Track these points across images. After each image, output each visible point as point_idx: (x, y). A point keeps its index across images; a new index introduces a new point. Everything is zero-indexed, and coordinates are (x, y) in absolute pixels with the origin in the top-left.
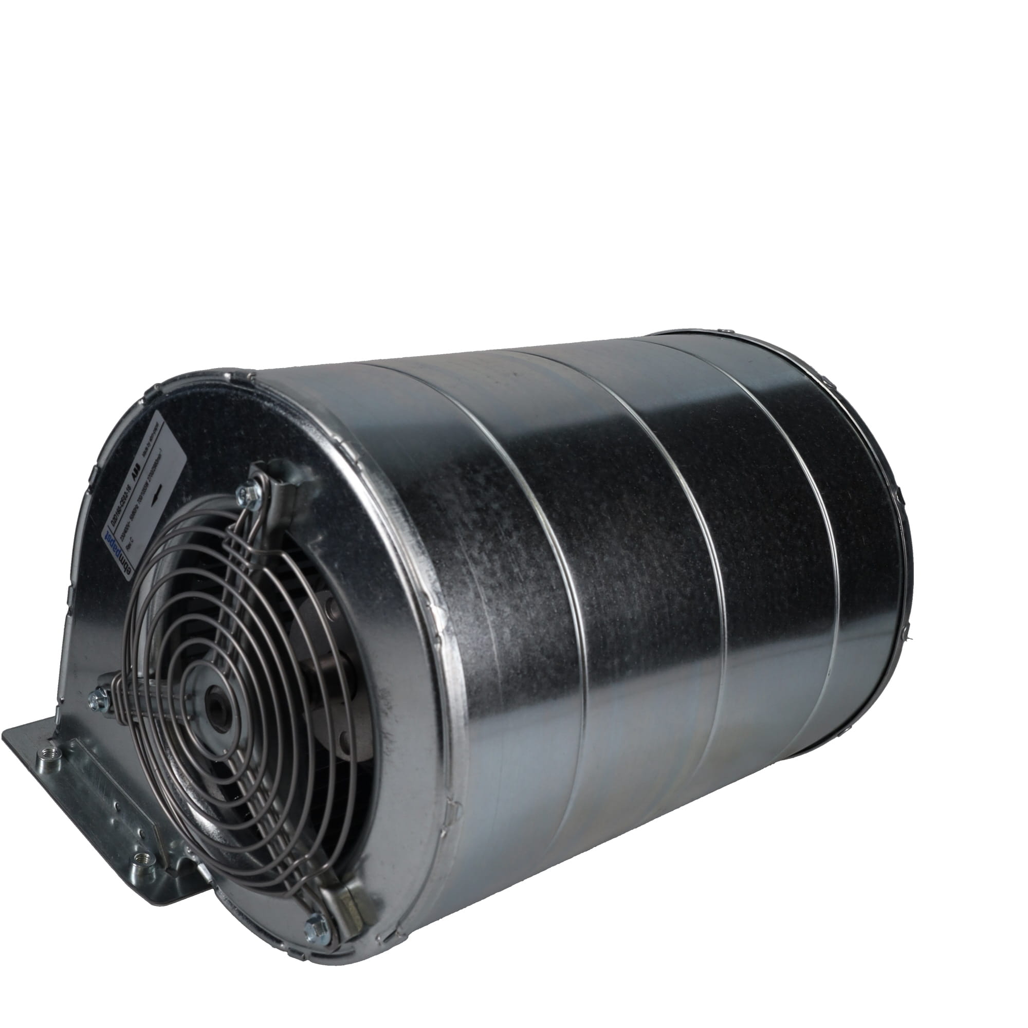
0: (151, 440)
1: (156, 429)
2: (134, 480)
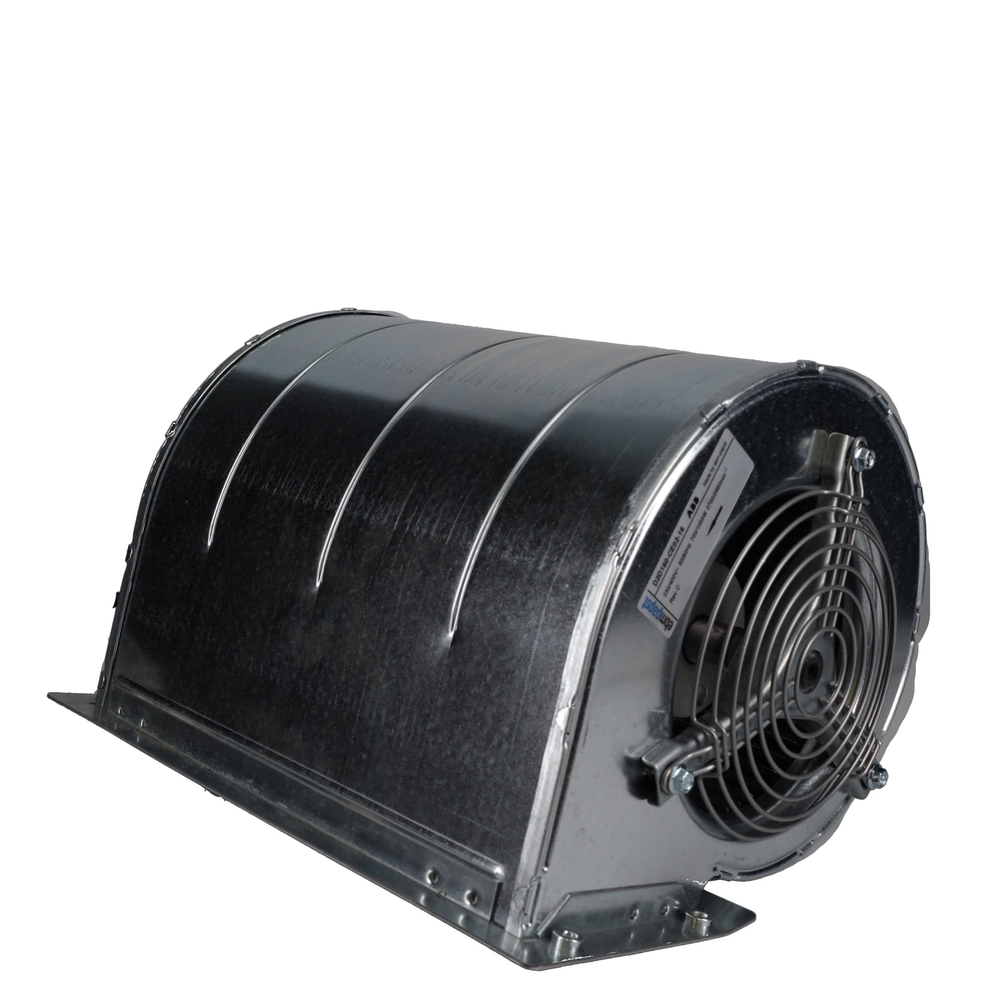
0: (715, 464)
1: (723, 450)
2: (690, 517)
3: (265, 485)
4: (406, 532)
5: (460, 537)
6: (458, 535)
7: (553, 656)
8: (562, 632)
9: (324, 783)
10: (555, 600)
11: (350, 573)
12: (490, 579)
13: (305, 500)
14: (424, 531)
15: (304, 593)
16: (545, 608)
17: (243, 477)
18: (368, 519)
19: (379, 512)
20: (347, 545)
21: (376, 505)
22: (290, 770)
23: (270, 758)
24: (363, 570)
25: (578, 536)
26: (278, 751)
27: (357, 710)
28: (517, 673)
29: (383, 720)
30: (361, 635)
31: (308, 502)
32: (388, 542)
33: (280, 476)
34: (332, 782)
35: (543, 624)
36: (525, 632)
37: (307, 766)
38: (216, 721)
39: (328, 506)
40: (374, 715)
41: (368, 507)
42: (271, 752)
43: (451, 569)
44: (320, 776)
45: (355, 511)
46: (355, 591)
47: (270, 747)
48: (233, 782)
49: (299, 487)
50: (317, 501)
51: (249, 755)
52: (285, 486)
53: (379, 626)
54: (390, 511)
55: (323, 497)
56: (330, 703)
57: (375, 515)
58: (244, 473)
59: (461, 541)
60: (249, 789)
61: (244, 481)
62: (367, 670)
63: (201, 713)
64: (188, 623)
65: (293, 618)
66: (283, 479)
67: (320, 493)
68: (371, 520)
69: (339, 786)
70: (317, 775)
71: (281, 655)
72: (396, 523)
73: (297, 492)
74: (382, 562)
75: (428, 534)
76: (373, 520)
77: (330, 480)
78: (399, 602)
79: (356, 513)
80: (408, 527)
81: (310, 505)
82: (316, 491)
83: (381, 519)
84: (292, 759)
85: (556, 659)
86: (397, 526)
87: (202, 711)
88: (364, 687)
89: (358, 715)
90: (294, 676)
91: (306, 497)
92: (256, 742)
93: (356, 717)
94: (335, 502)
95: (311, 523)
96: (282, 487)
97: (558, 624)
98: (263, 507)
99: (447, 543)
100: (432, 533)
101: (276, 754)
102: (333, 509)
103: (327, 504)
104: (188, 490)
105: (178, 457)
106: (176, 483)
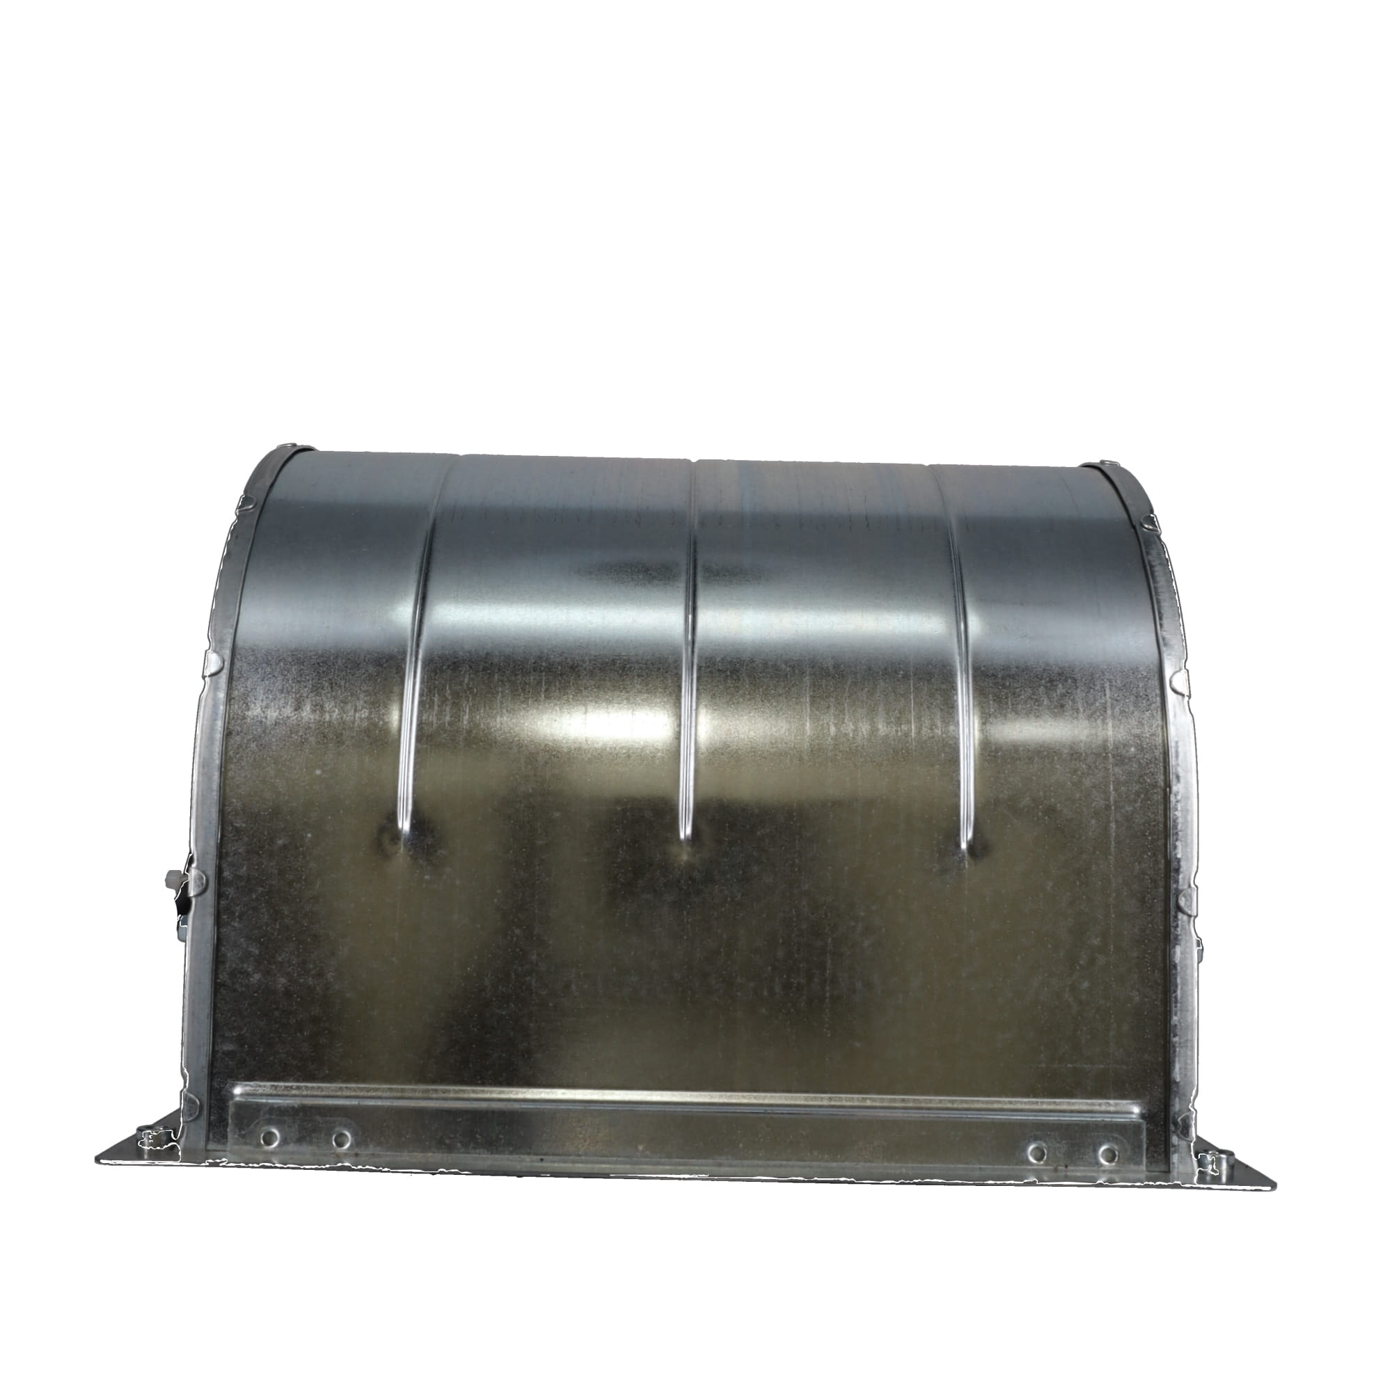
4: (832, 734)
5: (932, 724)
6: (927, 722)
7: (1145, 835)
8: (1148, 804)
10: (1123, 770)
12: (1009, 766)
15: (658, 855)
16: (1111, 783)
25: (1114, 689)
27: (823, 988)
28: (1094, 868)
32: (806, 753)
35: (1116, 802)
36: (1092, 818)
40: (859, 985)
58: (440, 706)
59: (937, 727)
61: (448, 718)
62: (827, 930)
72: (808, 726)
75: (873, 731)
80: (832, 727)
83: (776, 725)
85: (1150, 838)
86: (812, 729)
88: (828, 955)
93: (826, 998)
97: (1139, 796)
99: (912, 735)
100: (879, 727)
104: (311, 753)
105: (252, 706)
106: (274, 747)
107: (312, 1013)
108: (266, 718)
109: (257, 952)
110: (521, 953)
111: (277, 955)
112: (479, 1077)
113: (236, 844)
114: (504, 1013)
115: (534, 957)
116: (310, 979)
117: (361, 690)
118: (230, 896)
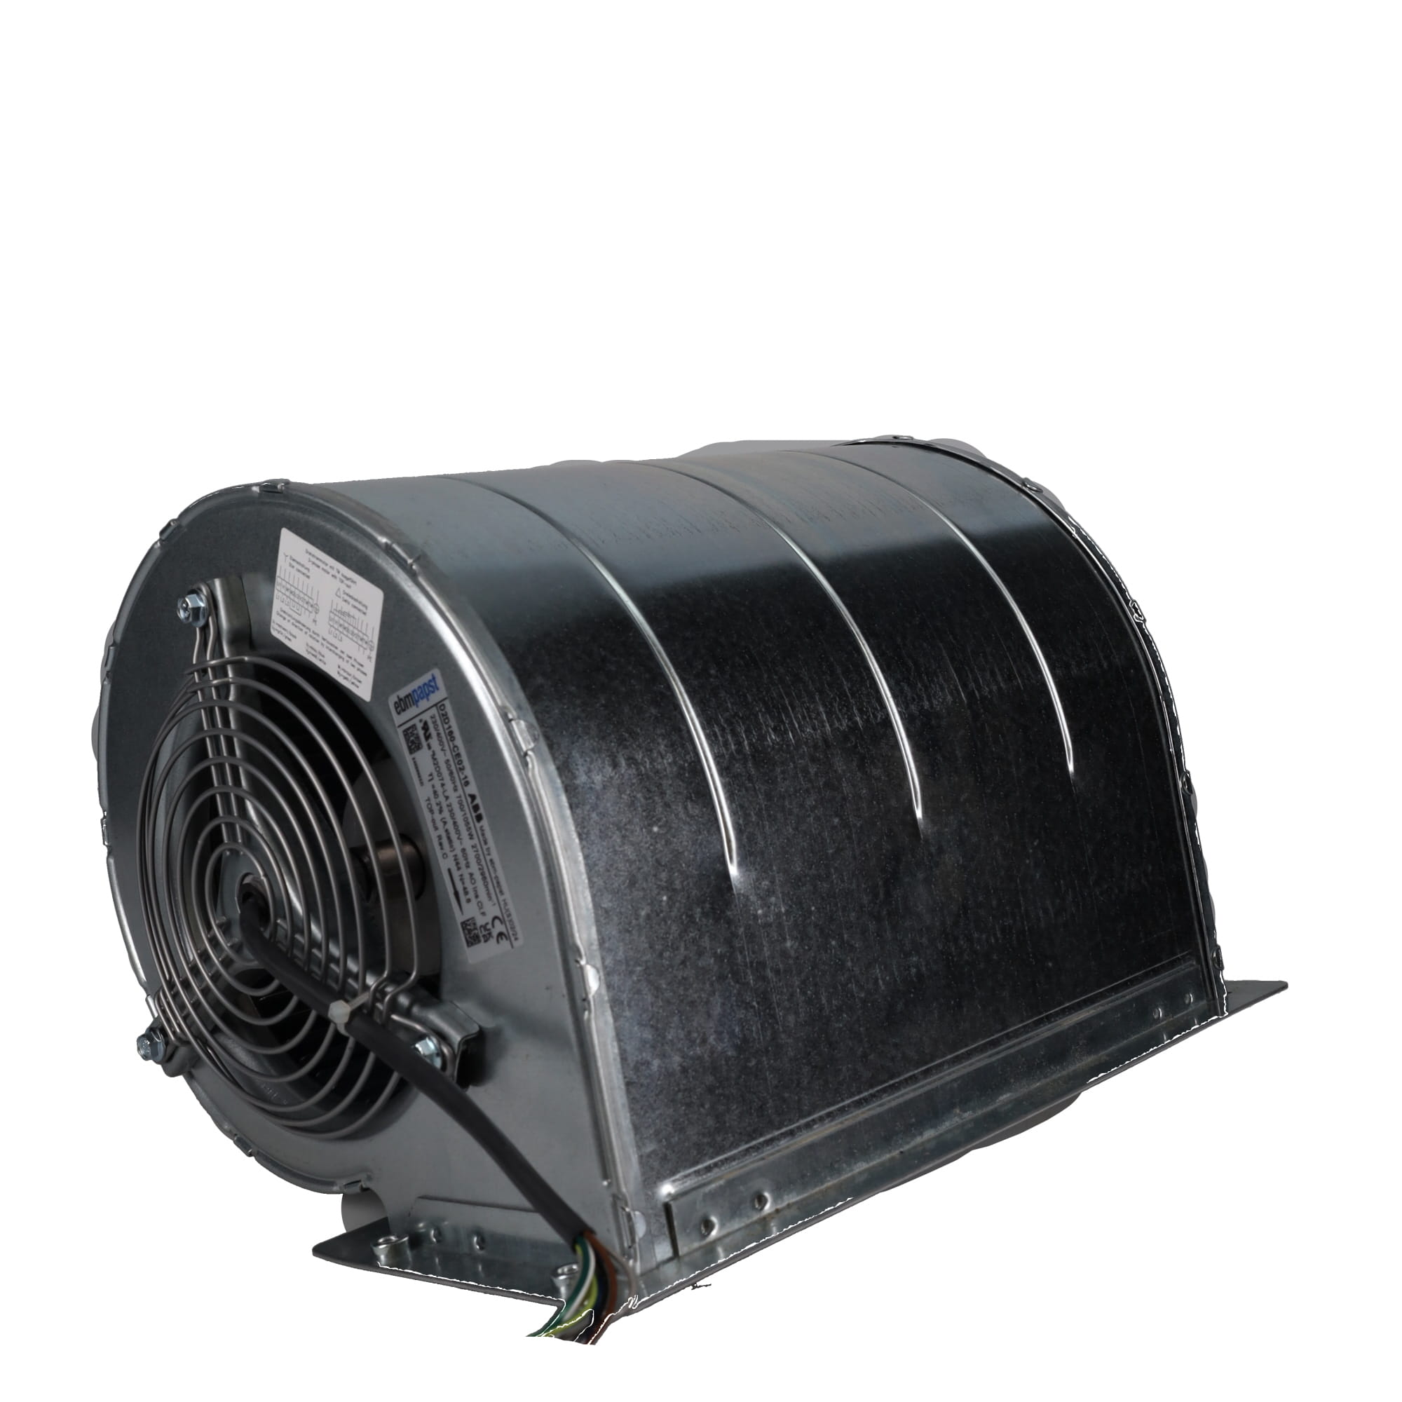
3: (770, 736)
4: (979, 698)
5: (1029, 676)
6: (1025, 675)
9: (1030, 1030)
11: (952, 778)
13: (841, 725)
14: (995, 688)
17: (726, 744)
18: (932, 707)
19: (935, 692)
20: (931, 749)
21: (926, 687)
22: (990, 1052)
23: (962, 1063)
24: (965, 765)
26: (961, 1048)
27: (1023, 923)
28: (1137, 772)
29: (1051, 911)
30: (993, 839)
31: (847, 726)
32: (970, 719)
33: (779, 713)
34: (1034, 1022)
36: (1128, 732)
37: (1001, 1031)
38: (867, 1090)
39: (875, 717)
40: (1041, 913)
41: (919, 693)
42: (957, 1056)
43: (1043, 712)
44: (1019, 1028)
45: (910, 705)
46: (966, 795)
47: (951, 1052)
48: (937, 1134)
49: (819, 714)
50: (858, 719)
51: (938, 1084)
52: (799, 723)
53: (1007, 817)
54: (946, 686)
55: (861, 711)
56: (993, 941)
57: (935, 698)
58: (723, 736)
60: (960, 1121)
61: (733, 747)
62: (1015, 872)
63: (839, 1102)
64: (755, 1004)
65: (907, 880)
66: (788, 716)
67: (852, 708)
68: (935, 706)
69: (1042, 1018)
70: (1016, 1030)
71: (913, 935)
72: (963, 695)
73: (822, 722)
74: (979, 743)
75: (1000, 689)
76: (938, 705)
77: (849, 685)
78: (1016, 775)
79: (913, 707)
80: (976, 692)
81: (854, 728)
82: (845, 708)
83: (944, 699)
84: (982, 1040)
86: (966, 697)
87: (840, 1099)
88: (1020, 894)
89: (1026, 928)
90: (940, 946)
91: (839, 720)
92: (932, 1064)
93: (1026, 932)
94: (879, 708)
95: (871, 748)
96: (797, 726)
98: (792, 765)
99: (1022, 688)
100: (1002, 685)
101: (962, 1054)
102: (884, 717)
103: (871, 715)
104: (644, 811)
105: (577, 772)
106: (612, 813)
107: (707, 1083)
108: (593, 783)
109: (650, 1037)
110: (840, 963)
111: (667, 1034)
112: (838, 1095)
113: (608, 927)
114: (841, 1025)
115: (849, 964)
116: (698, 1048)
117: (657, 735)
118: (616, 985)
